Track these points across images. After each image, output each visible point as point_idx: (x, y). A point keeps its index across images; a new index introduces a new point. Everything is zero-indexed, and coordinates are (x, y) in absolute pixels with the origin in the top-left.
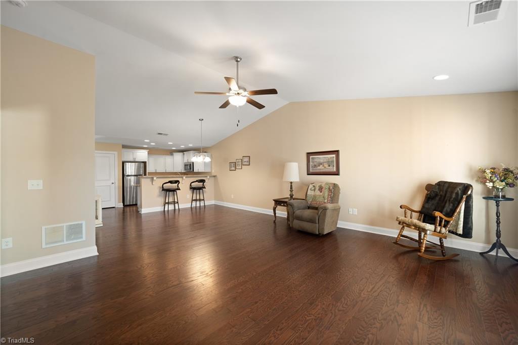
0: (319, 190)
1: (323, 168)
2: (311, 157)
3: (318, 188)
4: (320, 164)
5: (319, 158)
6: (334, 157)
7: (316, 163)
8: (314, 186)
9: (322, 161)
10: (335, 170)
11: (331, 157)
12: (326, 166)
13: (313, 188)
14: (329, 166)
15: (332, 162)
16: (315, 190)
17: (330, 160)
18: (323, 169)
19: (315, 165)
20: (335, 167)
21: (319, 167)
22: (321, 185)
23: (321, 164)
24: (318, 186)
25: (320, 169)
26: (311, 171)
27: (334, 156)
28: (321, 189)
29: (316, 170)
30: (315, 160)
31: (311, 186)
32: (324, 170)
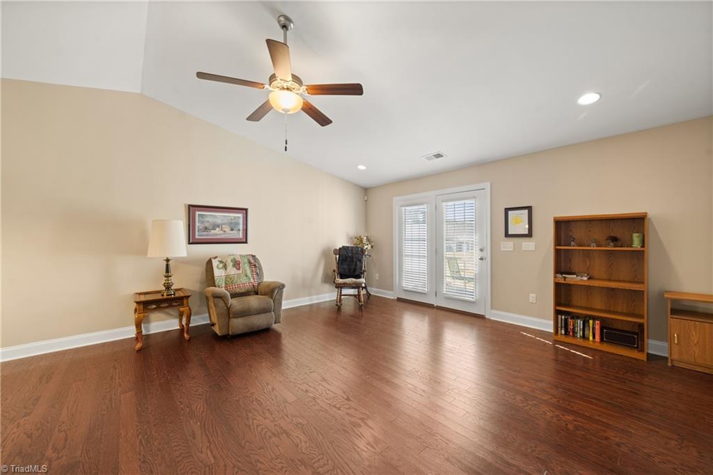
0: (234, 266)
1: (221, 232)
2: (197, 213)
3: (232, 264)
4: (215, 226)
5: (215, 216)
6: (239, 217)
7: (207, 225)
8: (221, 262)
9: (219, 221)
10: (241, 236)
11: (235, 217)
12: (227, 229)
13: (221, 265)
14: (232, 230)
15: (237, 224)
16: (225, 267)
17: (233, 221)
18: (221, 234)
19: (206, 228)
20: (241, 232)
21: (213, 232)
22: (234, 259)
23: (218, 226)
24: (229, 260)
25: (217, 234)
26: (197, 237)
27: (240, 215)
28: (237, 264)
29: (208, 235)
30: (207, 219)
31: (215, 263)
32: (223, 237)
